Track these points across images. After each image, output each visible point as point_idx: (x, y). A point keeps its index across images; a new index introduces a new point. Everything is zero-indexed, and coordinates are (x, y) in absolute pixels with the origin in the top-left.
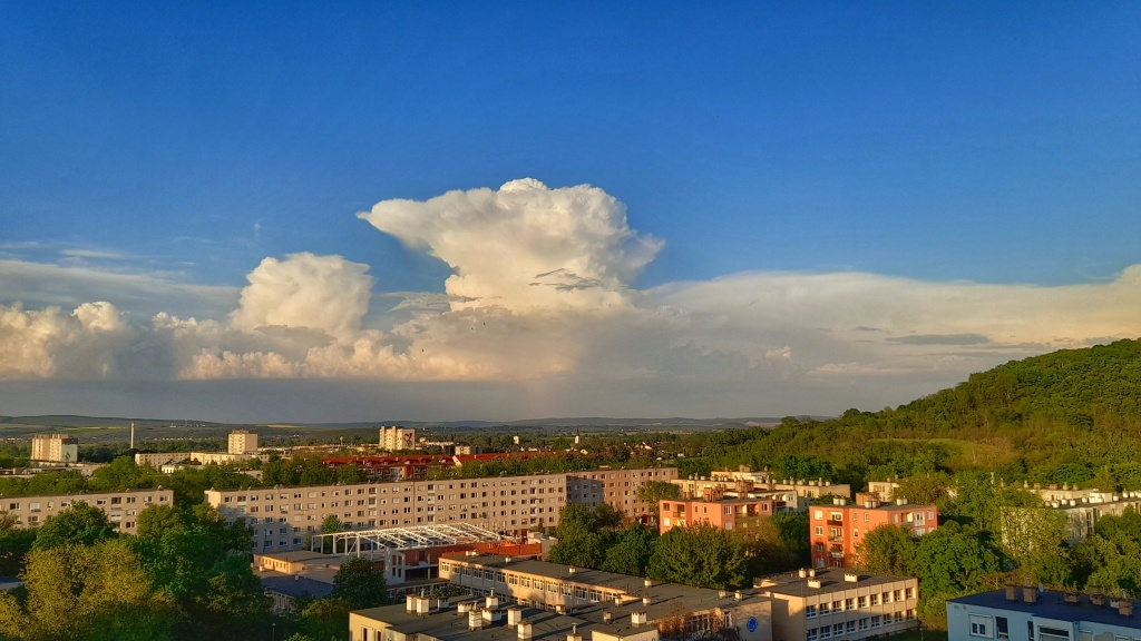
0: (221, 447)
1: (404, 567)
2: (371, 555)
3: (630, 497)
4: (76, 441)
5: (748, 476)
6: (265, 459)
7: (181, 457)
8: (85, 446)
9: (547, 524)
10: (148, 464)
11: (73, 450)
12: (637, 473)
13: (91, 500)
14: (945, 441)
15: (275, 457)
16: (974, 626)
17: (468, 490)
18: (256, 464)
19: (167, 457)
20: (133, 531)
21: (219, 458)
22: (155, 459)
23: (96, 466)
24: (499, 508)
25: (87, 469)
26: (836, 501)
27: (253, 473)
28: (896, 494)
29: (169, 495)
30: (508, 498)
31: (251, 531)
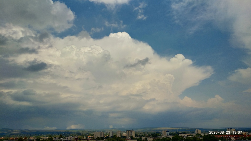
0: (194, 132)
4: (168, 132)
6: (203, 135)
7: (187, 135)
8: (170, 132)
10: (181, 136)
11: (168, 133)
15: (205, 135)
22: (183, 135)
23: (172, 136)
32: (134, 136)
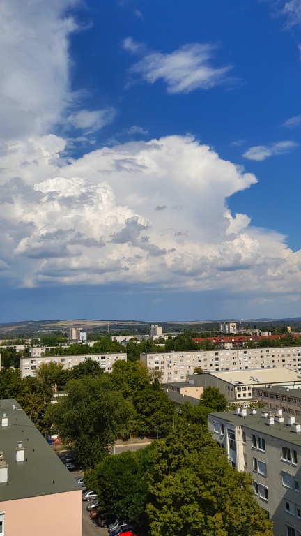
0: (147, 332)
4: (86, 331)
8: (89, 333)
10: (116, 341)
11: (85, 335)
15: (169, 337)
17: (265, 354)
18: (162, 341)
19: (123, 338)
20: (111, 371)
21: (147, 338)
22: (120, 339)
23: (94, 342)
24: (282, 363)
25: (91, 344)
27: (161, 345)
29: (125, 355)
30: (286, 358)
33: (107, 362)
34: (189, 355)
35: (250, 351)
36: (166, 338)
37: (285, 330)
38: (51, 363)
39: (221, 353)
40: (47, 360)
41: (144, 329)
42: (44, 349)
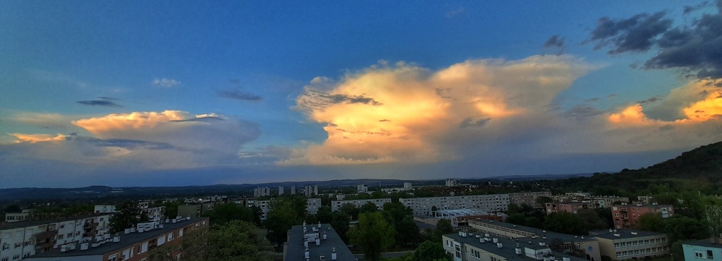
0: (402, 186)
1: (457, 222)
2: (447, 218)
3: (533, 202)
5: (581, 194)
7: (392, 189)
9: (503, 210)
10: (384, 191)
12: (536, 193)
13: (372, 201)
14: (674, 180)
15: (416, 188)
16: (697, 254)
17: (475, 199)
18: (411, 191)
19: (389, 189)
20: (382, 209)
21: (402, 189)
22: (386, 190)
23: (372, 192)
24: (486, 205)
25: (370, 193)
26: (623, 204)
27: (411, 194)
28: (651, 201)
29: (390, 199)
30: (489, 201)
31: (412, 210)
32: (316, 193)
33: (380, 204)
34: (428, 199)
35: (466, 197)
36: (414, 189)
37: (487, 183)
38: (348, 203)
39: (448, 198)
40: (347, 202)
41: (400, 184)
42: (343, 196)
